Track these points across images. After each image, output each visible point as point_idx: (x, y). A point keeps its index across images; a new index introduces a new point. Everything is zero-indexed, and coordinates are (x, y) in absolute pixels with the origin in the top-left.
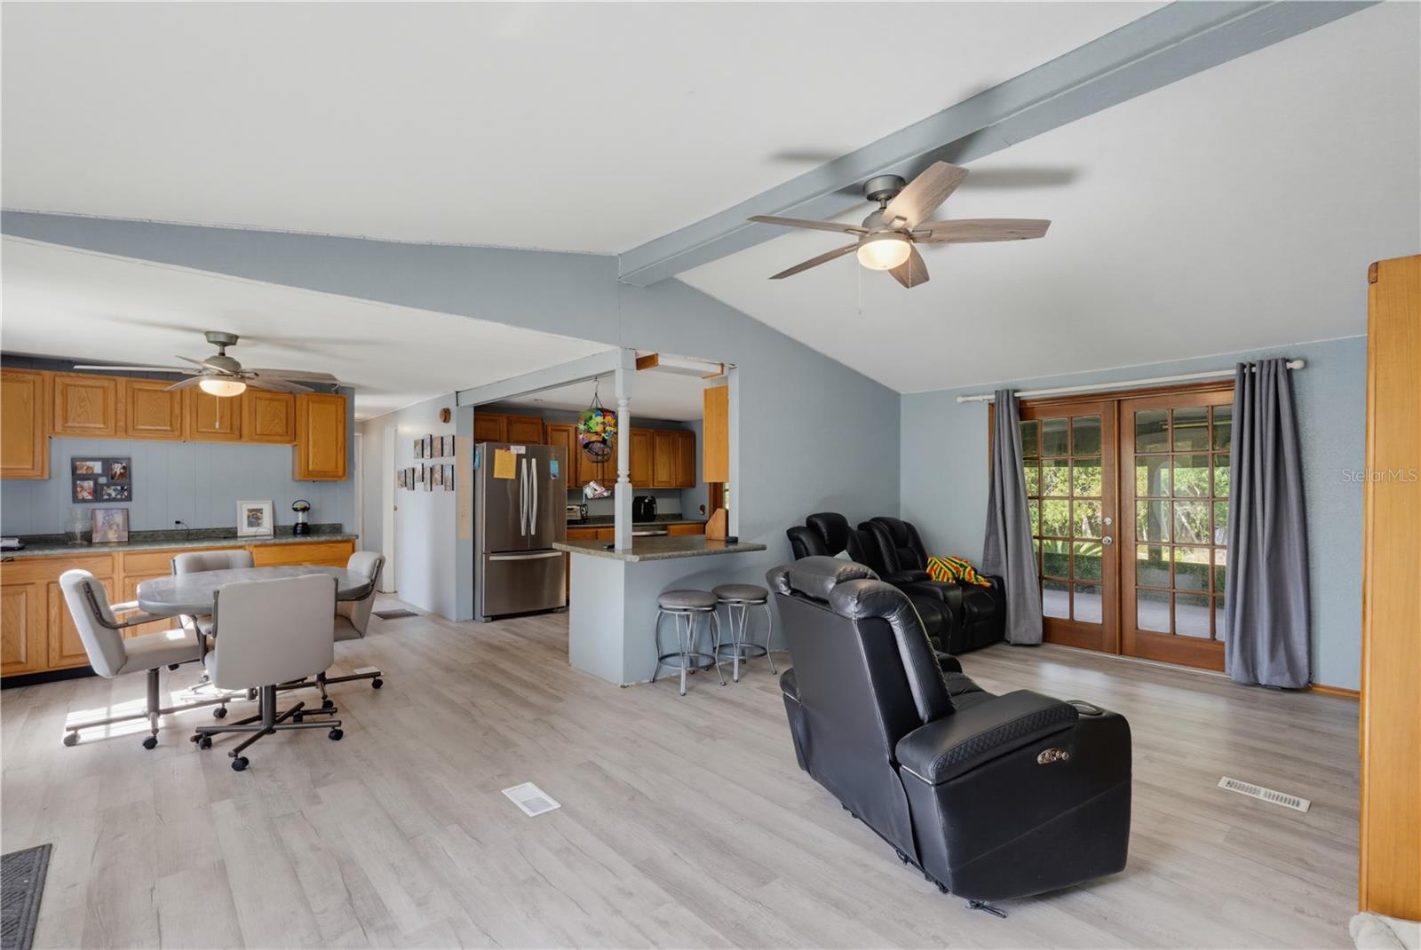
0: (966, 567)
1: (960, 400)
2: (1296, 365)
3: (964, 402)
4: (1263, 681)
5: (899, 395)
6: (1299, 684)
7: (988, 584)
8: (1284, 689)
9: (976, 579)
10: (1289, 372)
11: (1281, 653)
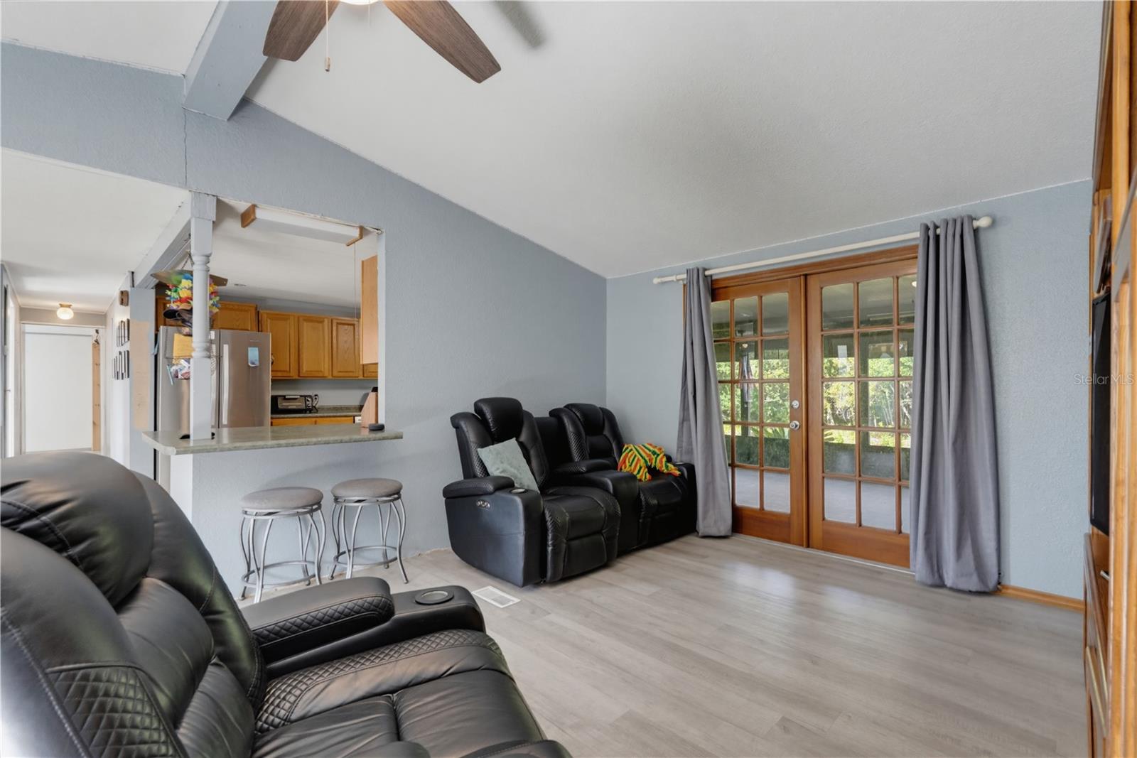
0: (658, 455)
1: (656, 281)
2: (983, 222)
3: (659, 283)
4: (949, 582)
5: (604, 280)
6: (987, 586)
7: (678, 473)
8: (970, 592)
9: (667, 467)
10: (976, 231)
11: (968, 550)
